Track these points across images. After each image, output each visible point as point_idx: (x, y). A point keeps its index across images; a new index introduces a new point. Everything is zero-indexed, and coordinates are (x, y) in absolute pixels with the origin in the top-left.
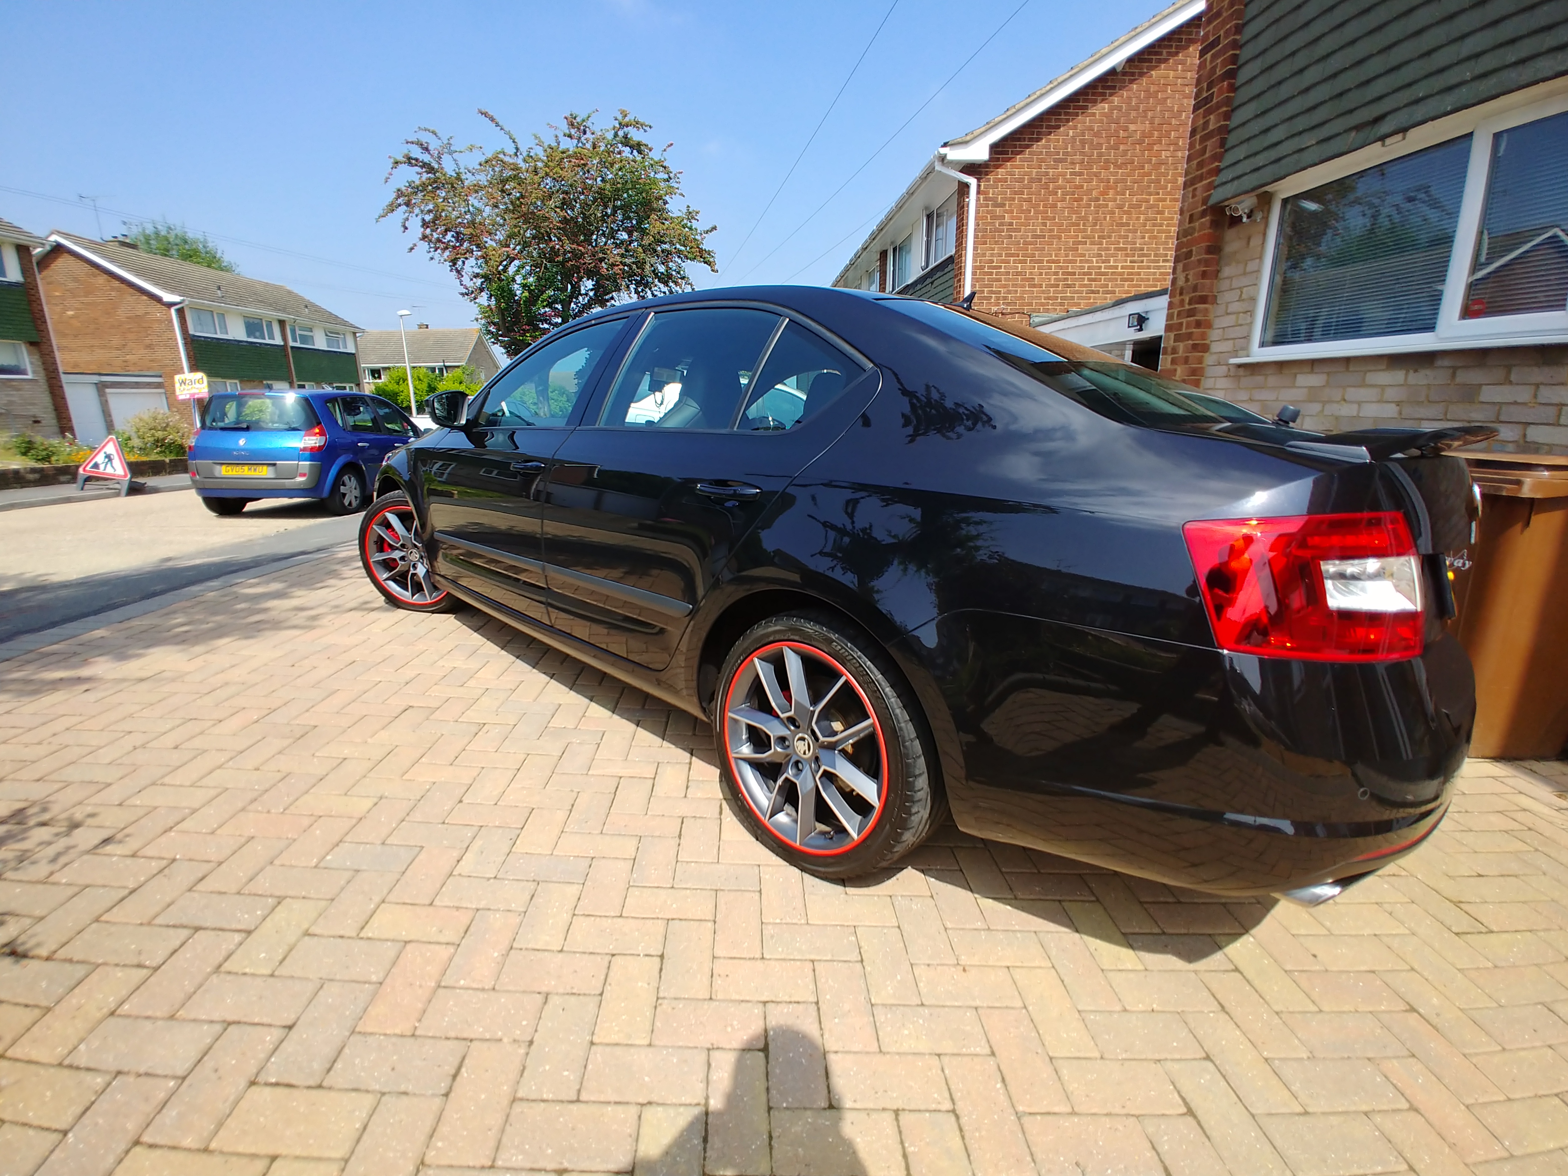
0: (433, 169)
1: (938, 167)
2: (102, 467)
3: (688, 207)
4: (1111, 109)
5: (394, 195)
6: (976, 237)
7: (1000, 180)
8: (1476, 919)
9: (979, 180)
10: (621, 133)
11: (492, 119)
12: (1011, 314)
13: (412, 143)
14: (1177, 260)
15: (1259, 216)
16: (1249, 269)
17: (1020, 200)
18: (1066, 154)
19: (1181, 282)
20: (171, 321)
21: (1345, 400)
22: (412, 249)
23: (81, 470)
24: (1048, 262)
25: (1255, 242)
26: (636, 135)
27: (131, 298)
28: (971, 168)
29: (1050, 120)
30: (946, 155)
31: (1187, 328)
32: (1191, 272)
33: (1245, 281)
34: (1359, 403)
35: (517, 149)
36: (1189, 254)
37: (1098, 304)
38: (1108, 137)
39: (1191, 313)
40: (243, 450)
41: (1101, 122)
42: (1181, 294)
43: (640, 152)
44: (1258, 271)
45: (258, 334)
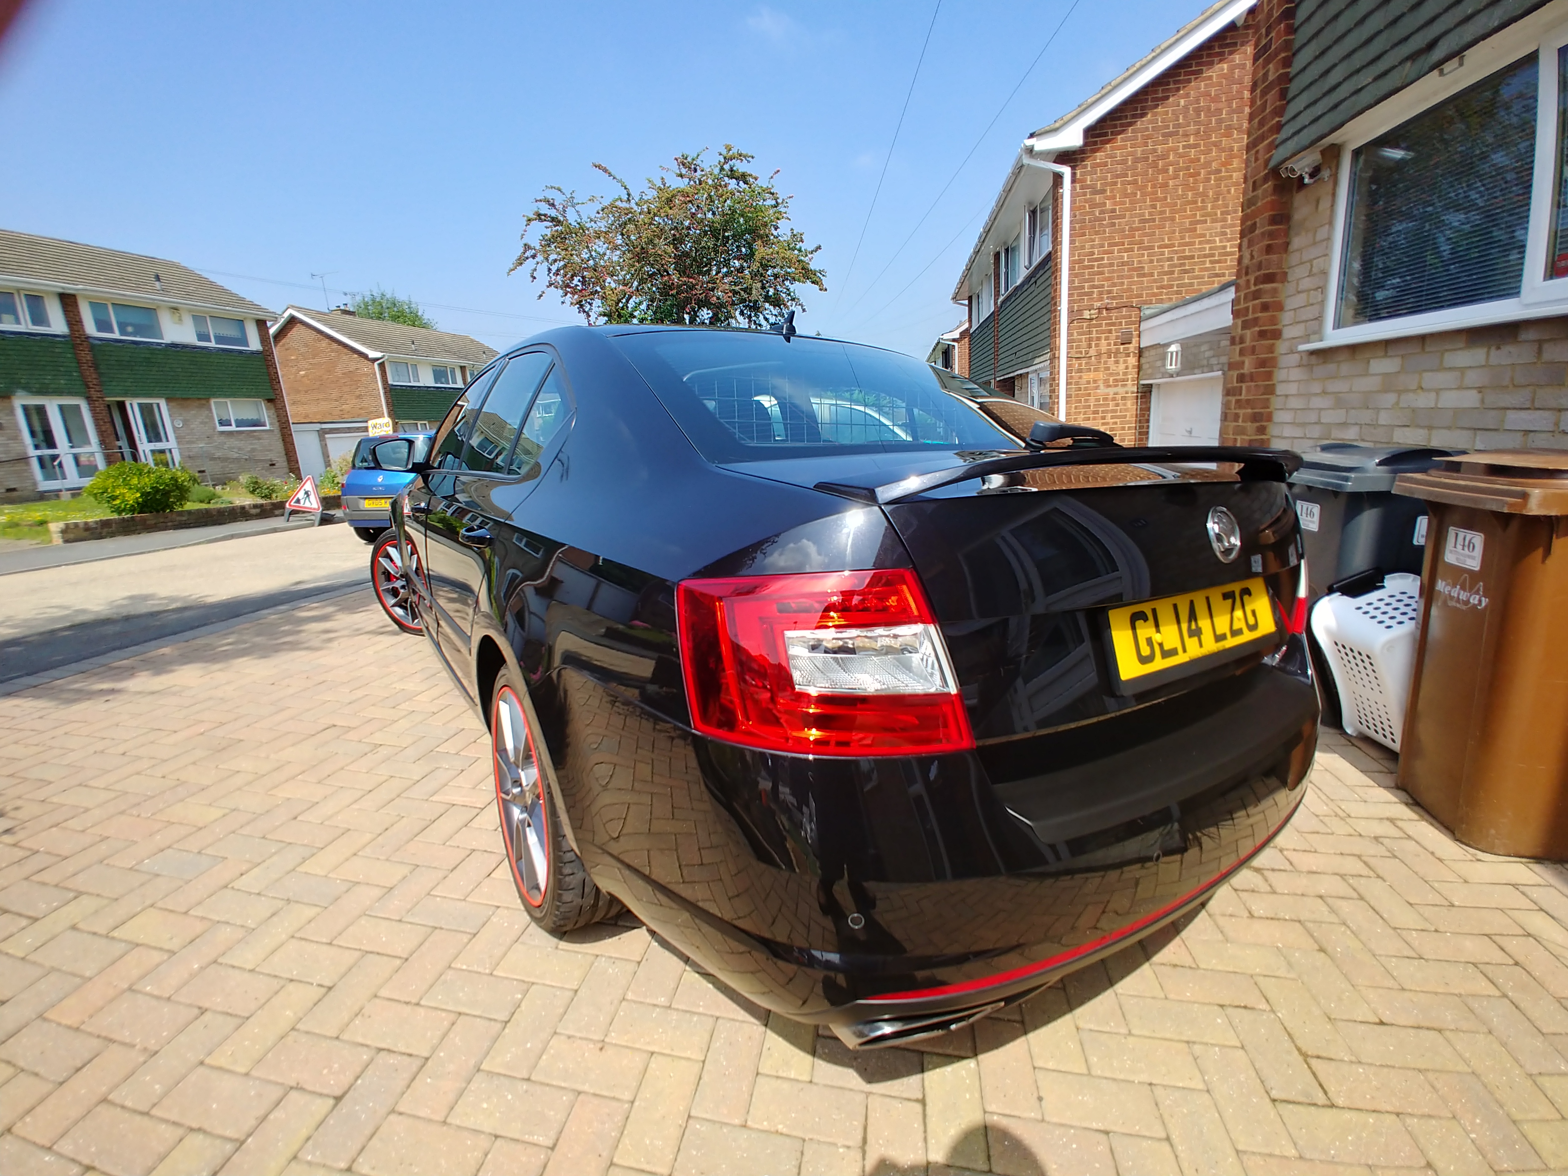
0: (559, 221)
1: (1026, 160)
2: (302, 502)
3: (792, 229)
4: (1232, 69)
5: (522, 250)
6: (1072, 229)
7: (1099, 165)
8: (1321, 1085)
9: (1073, 168)
10: (727, 167)
11: (605, 170)
12: (1116, 308)
13: (541, 201)
14: (1243, 235)
15: (1325, 174)
16: (1318, 238)
17: (1123, 183)
18: (1179, 126)
19: (1246, 261)
20: (375, 374)
21: (1422, 388)
22: (541, 296)
23: (287, 505)
24: (1159, 247)
25: (1325, 204)
26: (741, 167)
27: (346, 356)
28: (1065, 157)
29: (1156, 92)
30: (1033, 146)
31: (1253, 313)
32: (1256, 248)
33: (1314, 252)
34: (1438, 391)
35: (629, 195)
36: (1253, 227)
37: (1204, 291)
38: (1229, 101)
39: (1256, 295)
40: (381, 486)
41: (1220, 84)
42: (1247, 274)
43: (746, 183)
44: (1329, 239)
45: (443, 380)
